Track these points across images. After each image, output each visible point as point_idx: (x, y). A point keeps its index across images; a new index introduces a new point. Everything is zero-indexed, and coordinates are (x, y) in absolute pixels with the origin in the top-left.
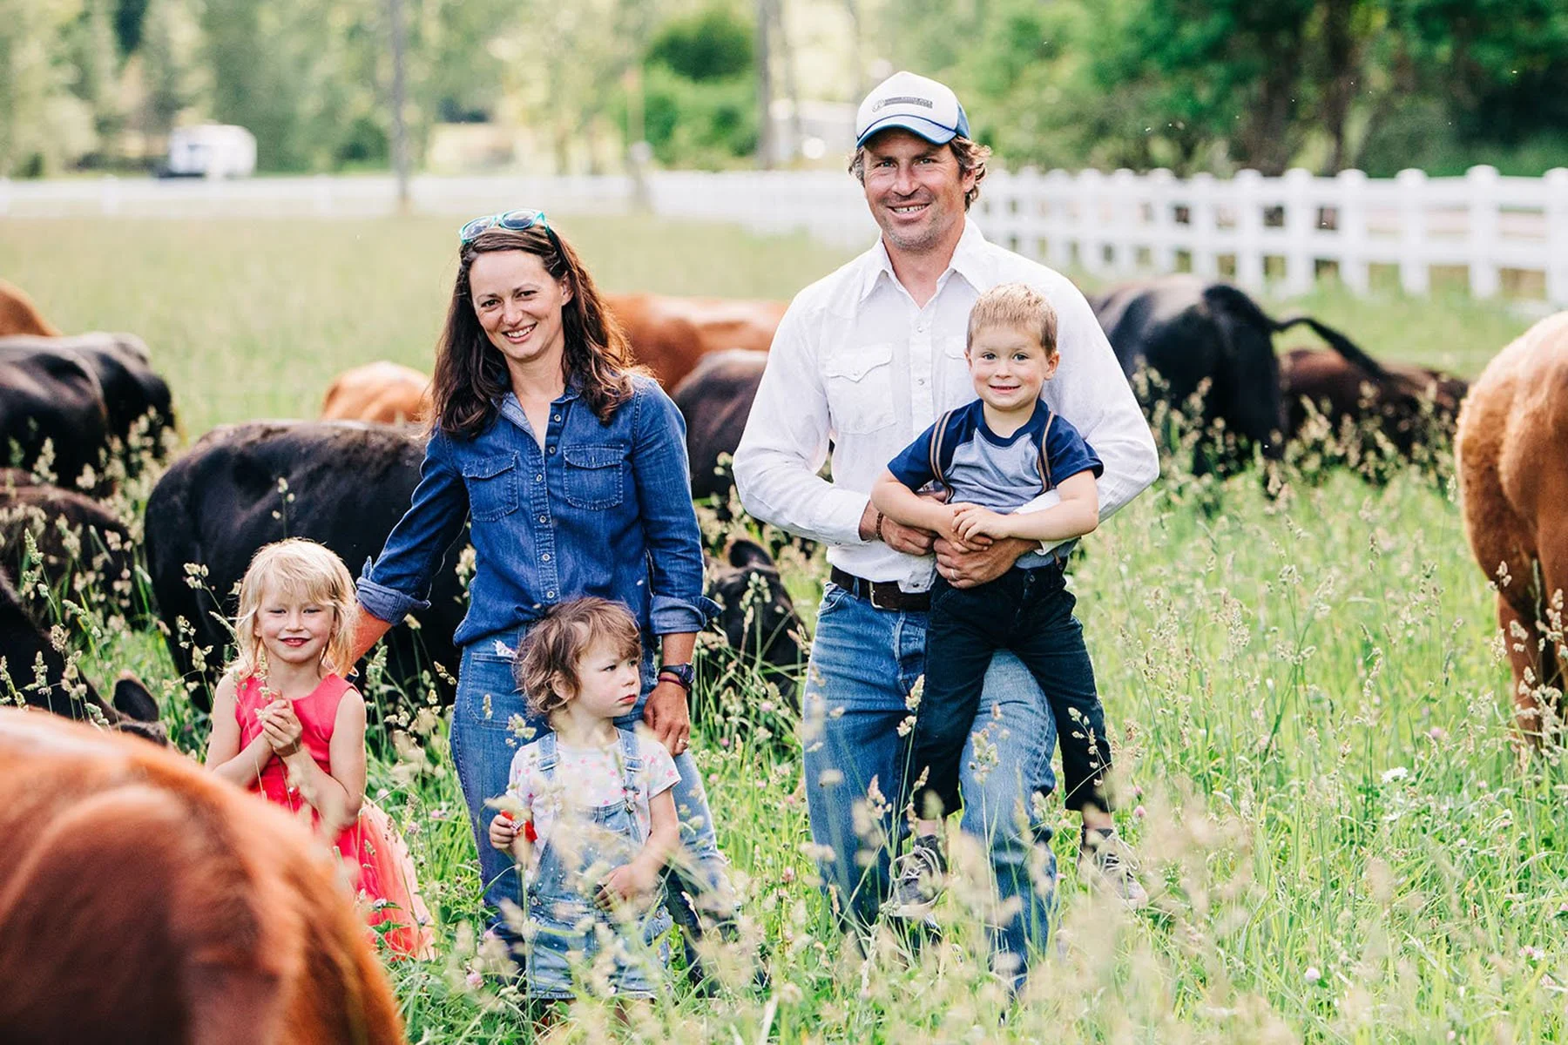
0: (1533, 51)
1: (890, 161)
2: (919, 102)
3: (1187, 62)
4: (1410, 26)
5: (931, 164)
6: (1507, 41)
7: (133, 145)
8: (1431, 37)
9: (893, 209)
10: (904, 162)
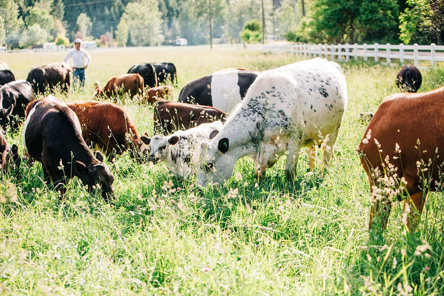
0: (380, 26)
3: (330, 28)
4: (363, 23)
6: (377, 25)
7: (170, 41)
8: (366, 24)
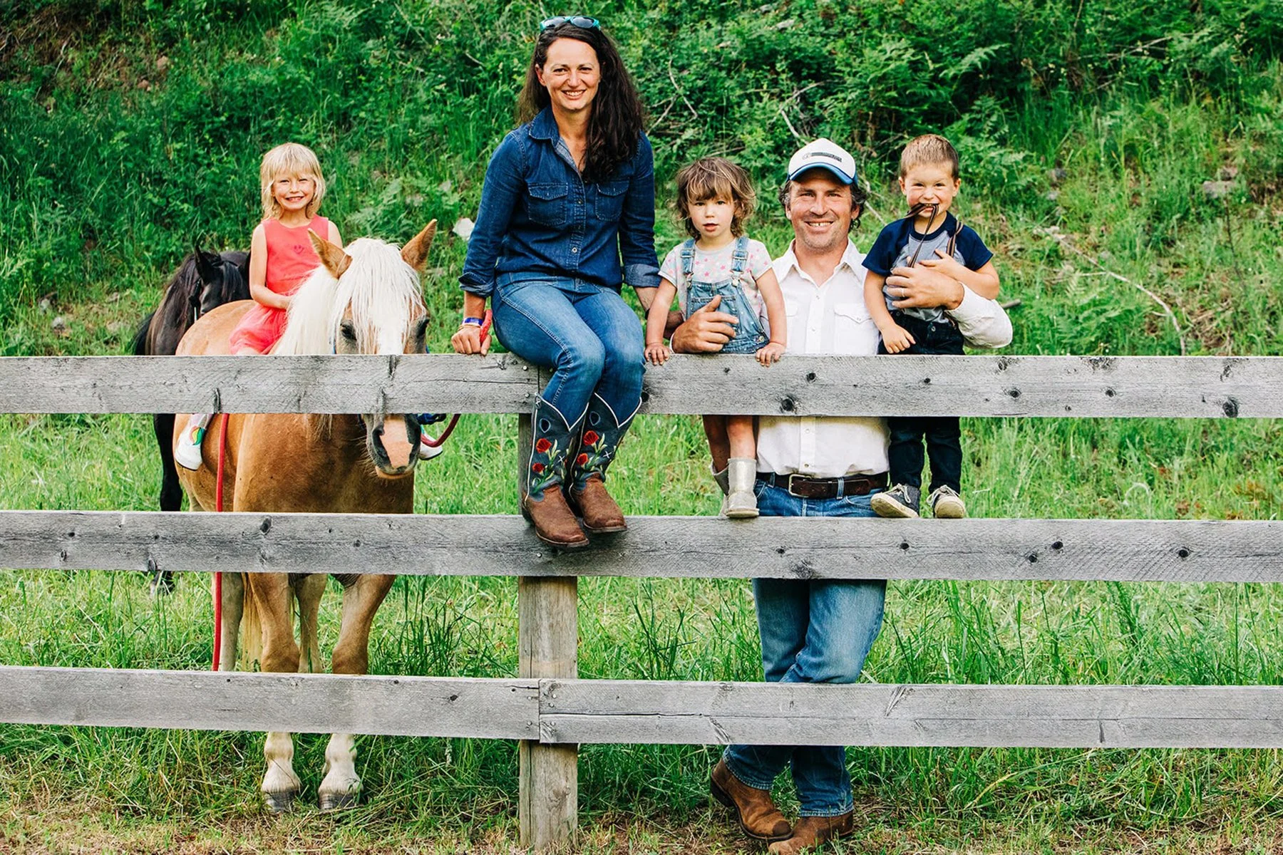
1: (812, 193)
2: (833, 157)
5: (836, 198)
9: (808, 223)
10: (820, 194)
